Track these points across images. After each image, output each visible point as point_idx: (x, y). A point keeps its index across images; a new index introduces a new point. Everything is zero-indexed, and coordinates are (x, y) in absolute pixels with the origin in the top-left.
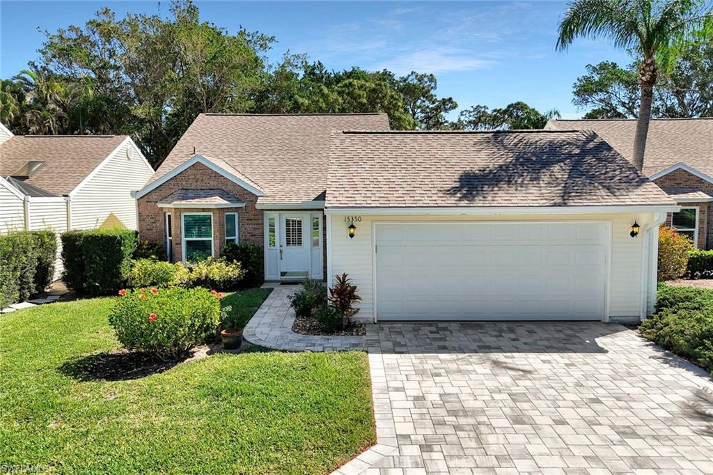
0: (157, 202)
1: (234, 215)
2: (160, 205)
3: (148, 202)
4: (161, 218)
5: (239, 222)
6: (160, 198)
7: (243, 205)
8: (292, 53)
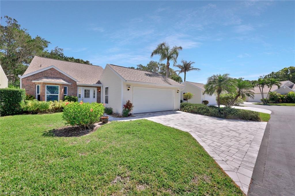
0: (32, 80)
1: (66, 87)
2: (33, 82)
3: (28, 80)
4: (34, 87)
5: (68, 90)
6: (34, 79)
7: (70, 84)
8: (58, 47)
